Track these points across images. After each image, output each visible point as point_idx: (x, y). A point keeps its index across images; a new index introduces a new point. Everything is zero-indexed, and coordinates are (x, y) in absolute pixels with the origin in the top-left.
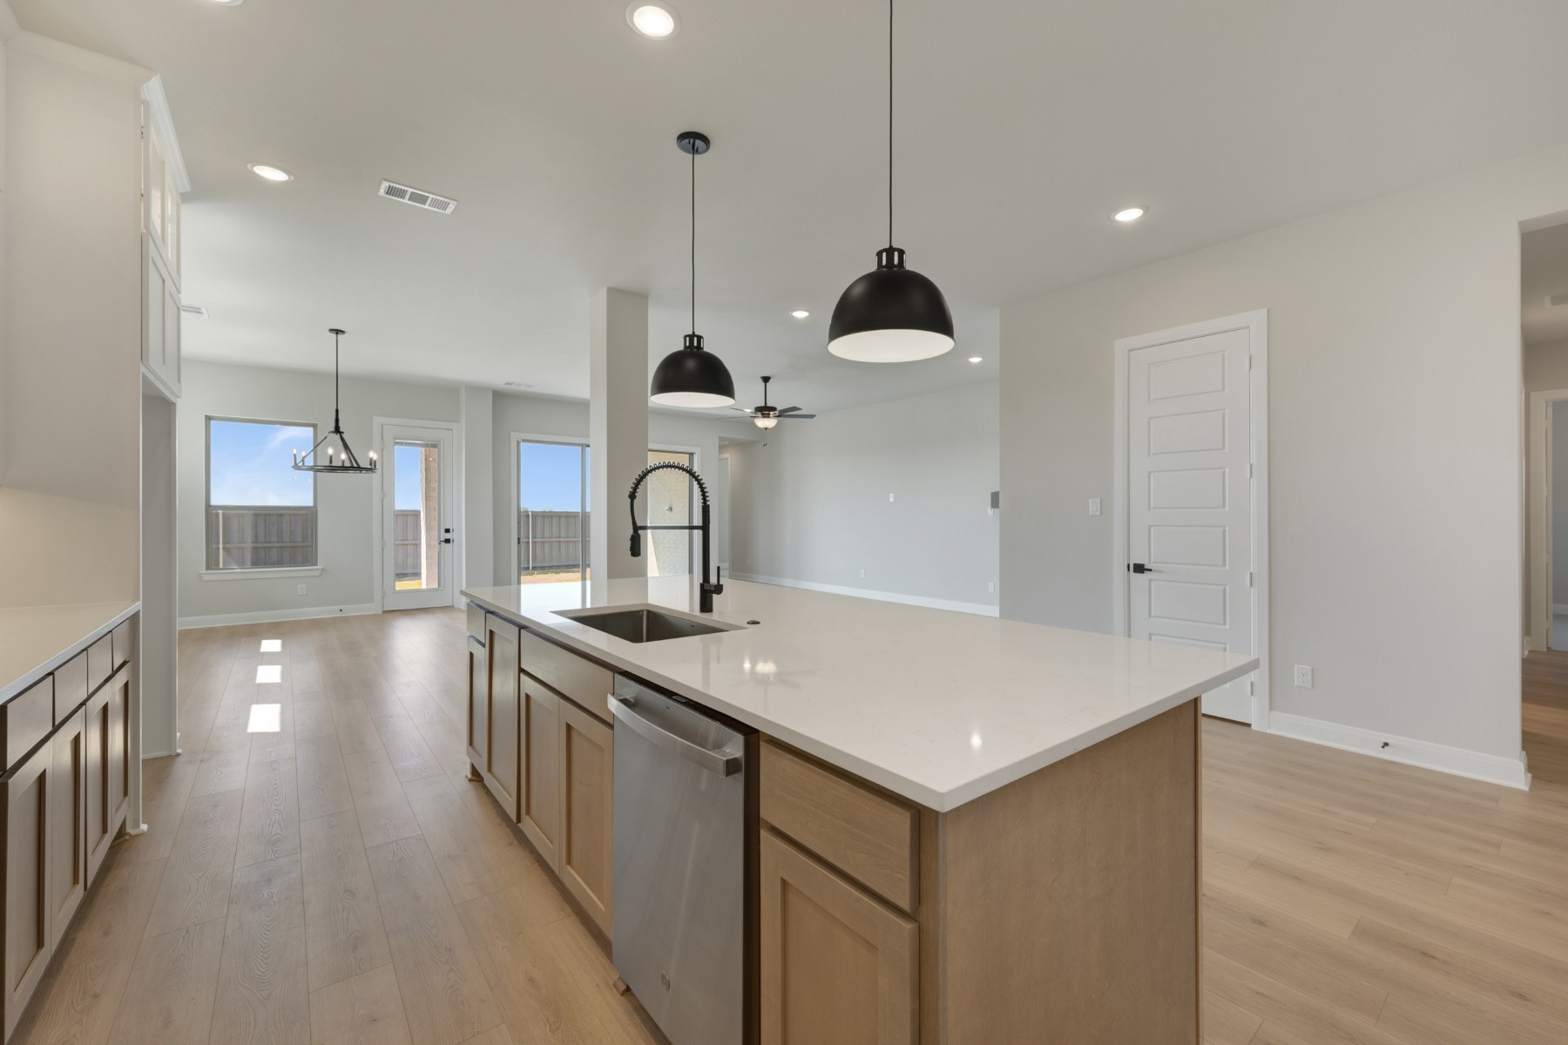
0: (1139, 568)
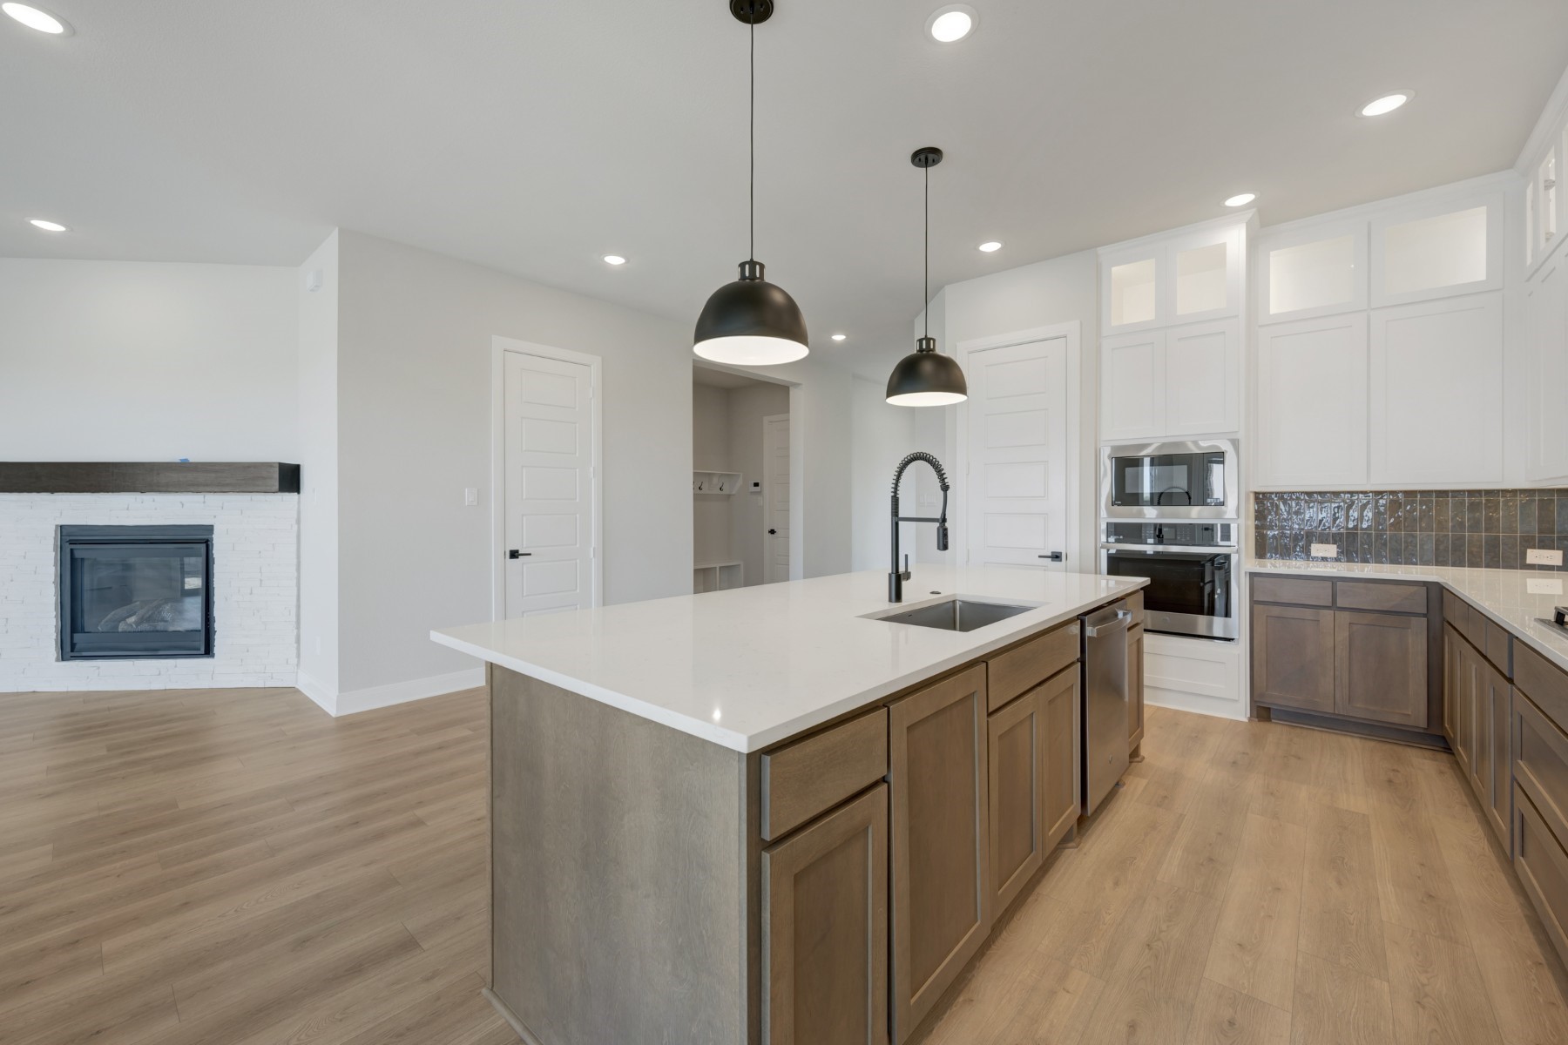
0: (514, 554)
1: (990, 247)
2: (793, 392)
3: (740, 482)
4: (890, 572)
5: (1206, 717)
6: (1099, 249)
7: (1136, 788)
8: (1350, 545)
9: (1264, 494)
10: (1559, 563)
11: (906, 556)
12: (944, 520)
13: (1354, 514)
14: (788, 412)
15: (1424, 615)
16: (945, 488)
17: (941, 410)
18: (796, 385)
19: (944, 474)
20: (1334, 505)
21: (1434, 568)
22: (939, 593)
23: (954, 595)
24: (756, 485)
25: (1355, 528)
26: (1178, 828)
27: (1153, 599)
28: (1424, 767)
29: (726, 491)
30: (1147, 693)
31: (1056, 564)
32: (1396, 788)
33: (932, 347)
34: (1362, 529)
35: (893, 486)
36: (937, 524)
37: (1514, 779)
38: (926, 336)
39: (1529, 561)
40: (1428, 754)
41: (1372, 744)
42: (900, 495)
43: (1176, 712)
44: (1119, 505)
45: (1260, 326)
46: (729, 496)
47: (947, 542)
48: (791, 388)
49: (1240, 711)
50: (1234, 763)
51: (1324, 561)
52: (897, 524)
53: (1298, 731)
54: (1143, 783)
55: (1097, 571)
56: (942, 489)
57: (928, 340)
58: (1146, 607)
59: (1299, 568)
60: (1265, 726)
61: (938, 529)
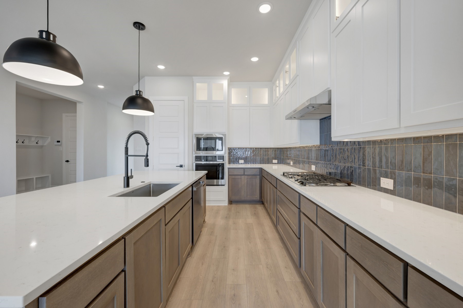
1: (161, 67)
2: (78, 105)
3: (49, 140)
4: (124, 176)
5: (219, 206)
6: (193, 77)
7: (205, 231)
8: (246, 160)
9: (230, 148)
10: (277, 162)
11: (131, 170)
12: (147, 156)
13: (247, 153)
14: (76, 112)
15: (259, 175)
16: (148, 144)
17: (144, 117)
18: (80, 102)
19: (147, 139)
20: (243, 151)
21: (259, 165)
22: (145, 182)
23: (150, 182)
24: (58, 142)
25: (247, 156)
26: (216, 240)
27: (208, 177)
28: (260, 208)
29: (40, 143)
30: (207, 202)
31: (181, 168)
32: (256, 215)
33: (141, 94)
34: (248, 156)
35: (126, 143)
36: (145, 158)
37: (277, 209)
38: (139, 90)
39: (273, 162)
40: (260, 205)
41: (251, 205)
42: (129, 146)
43: (212, 206)
44: (198, 151)
45: (230, 106)
46: (42, 147)
47: (148, 164)
48: (77, 103)
49: (226, 203)
50: (226, 217)
51: (241, 164)
52: (127, 158)
53: (238, 205)
54: (206, 229)
55: (193, 170)
56: (147, 145)
57: (140, 91)
58: (207, 179)
59: (237, 166)
60: (232, 205)
61: (145, 159)
